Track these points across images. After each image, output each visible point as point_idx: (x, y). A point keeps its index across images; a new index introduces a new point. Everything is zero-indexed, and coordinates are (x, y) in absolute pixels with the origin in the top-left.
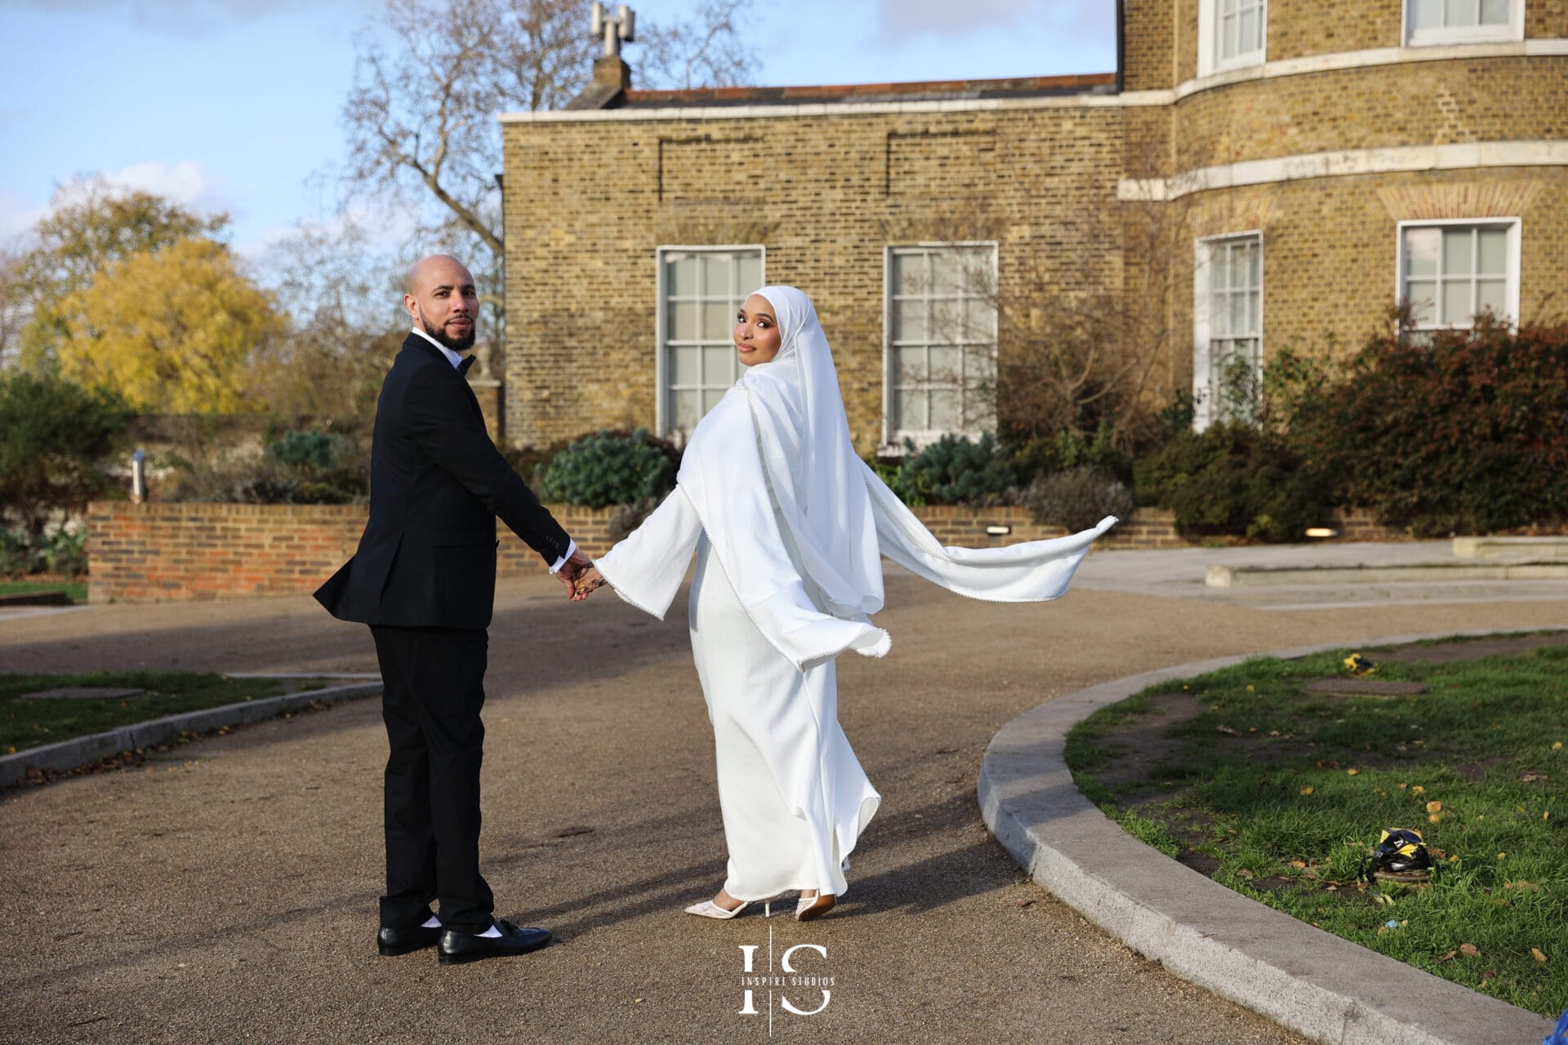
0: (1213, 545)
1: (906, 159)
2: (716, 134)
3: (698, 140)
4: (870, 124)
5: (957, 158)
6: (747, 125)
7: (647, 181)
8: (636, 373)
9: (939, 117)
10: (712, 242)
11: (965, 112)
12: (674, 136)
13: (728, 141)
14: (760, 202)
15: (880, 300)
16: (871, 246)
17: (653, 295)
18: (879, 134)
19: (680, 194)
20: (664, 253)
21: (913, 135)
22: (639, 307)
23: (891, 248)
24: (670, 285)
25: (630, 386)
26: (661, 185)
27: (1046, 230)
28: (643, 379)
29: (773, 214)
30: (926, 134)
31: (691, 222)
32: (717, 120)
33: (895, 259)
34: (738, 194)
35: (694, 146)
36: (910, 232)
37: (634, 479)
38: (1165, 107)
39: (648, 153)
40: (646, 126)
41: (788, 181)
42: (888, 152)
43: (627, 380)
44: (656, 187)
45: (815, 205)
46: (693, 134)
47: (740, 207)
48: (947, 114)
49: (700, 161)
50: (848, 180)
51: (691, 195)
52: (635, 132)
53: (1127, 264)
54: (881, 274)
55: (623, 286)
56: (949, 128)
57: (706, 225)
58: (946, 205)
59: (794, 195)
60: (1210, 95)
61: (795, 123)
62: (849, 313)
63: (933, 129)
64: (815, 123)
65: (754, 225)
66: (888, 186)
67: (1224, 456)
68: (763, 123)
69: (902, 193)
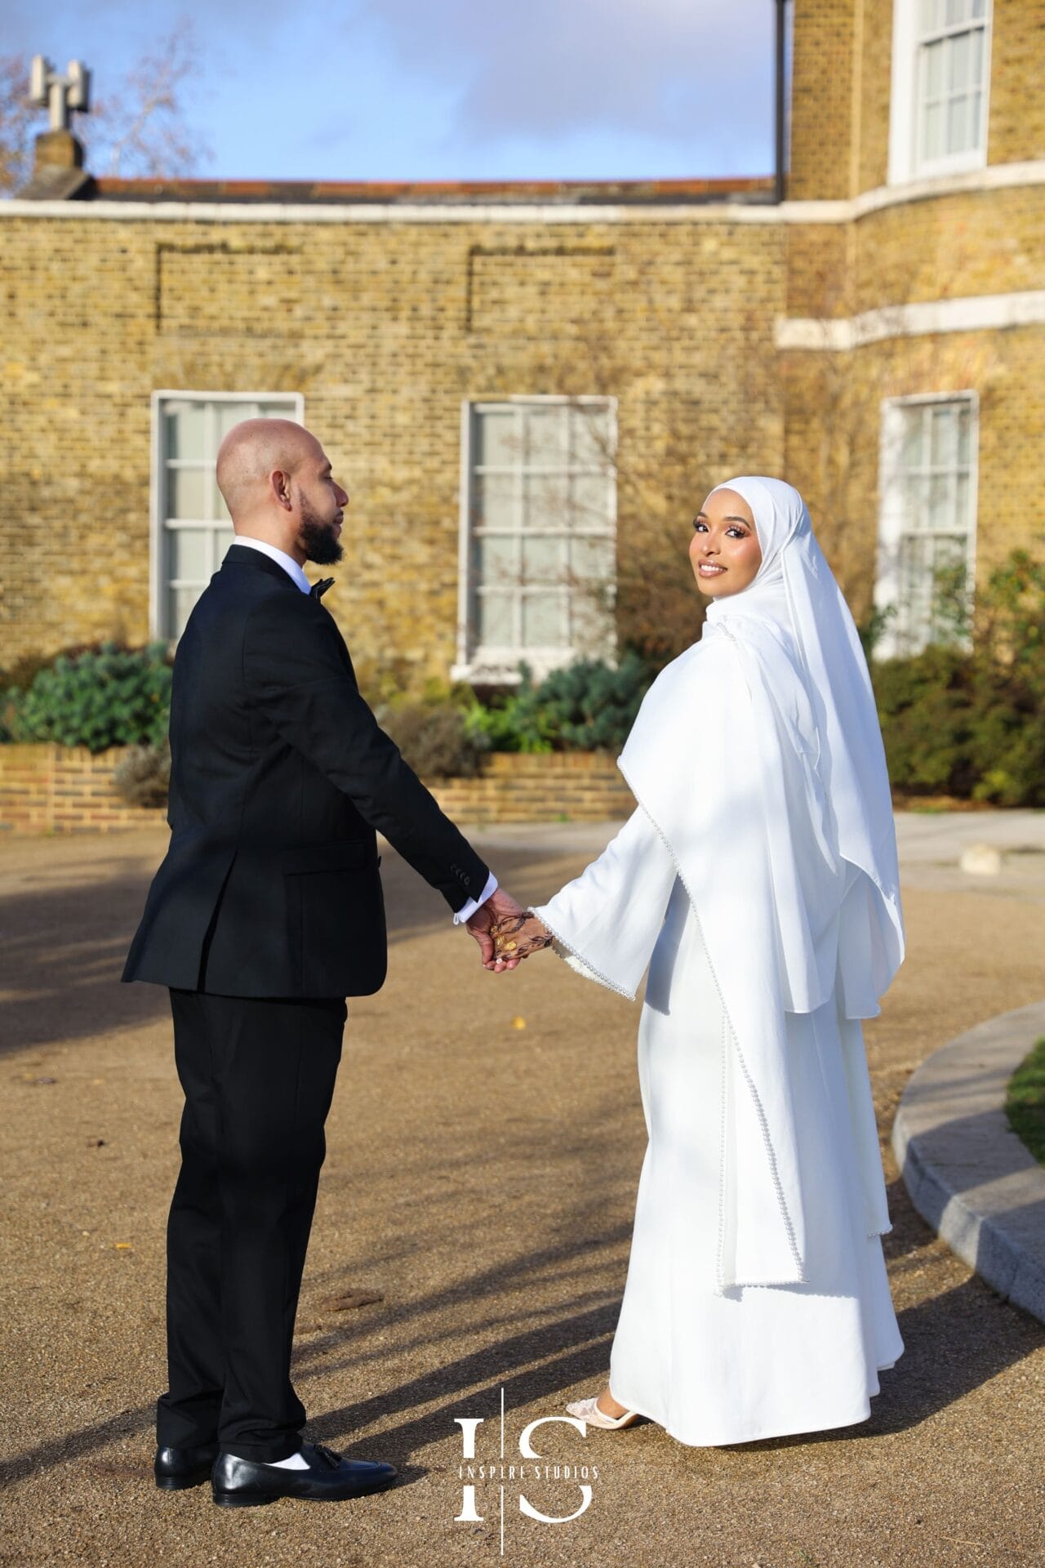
0: (926, 811)
1: (495, 284)
2: (236, 242)
3: (210, 249)
4: (446, 235)
5: (562, 284)
6: (278, 231)
7: (139, 302)
8: (123, 564)
9: (541, 229)
10: (230, 387)
11: (574, 224)
12: (178, 241)
13: (251, 251)
14: (295, 336)
15: (457, 472)
16: (446, 401)
17: (148, 458)
18: (457, 249)
19: (186, 321)
20: (163, 402)
21: (503, 251)
22: (129, 474)
23: (472, 405)
24: (170, 446)
25: (116, 580)
26: (159, 307)
27: (681, 384)
28: (132, 571)
29: (313, 353)
30: (521, 251)
31: (200, 361)
32: (238, 223)
33: (477, 419)
34: (266, 325)
35: (205, 257)
36: (498, 382)
37: (150, 711)
38: (840, 226)
39: (142, 265)
40: (139, 227)
41: (335, 309)
42: (470, 274)
43: (110, 572)
44: (151, 310)
45: (371, 342)
46: (202, 240)
47: (268, 342)
48: (550, 225)
49: (215, 276)
50: (415, 309)
51: (201, 323)
52: (124, 234)
53: (787, 431)
54: (458, 437)
55: (107, 444)
56: (552, 243)
57: (221, 365)
58: (546, 348)
59: (343, 327)
60: (908, 210)
61: (343, 231)
62: (415, 489)
63: (531, 244)
64: (371, 231)
65: (287, 367)
66: (469, 320)
67: (937, 693)
68: (300, 228)
69: (487, 331)
